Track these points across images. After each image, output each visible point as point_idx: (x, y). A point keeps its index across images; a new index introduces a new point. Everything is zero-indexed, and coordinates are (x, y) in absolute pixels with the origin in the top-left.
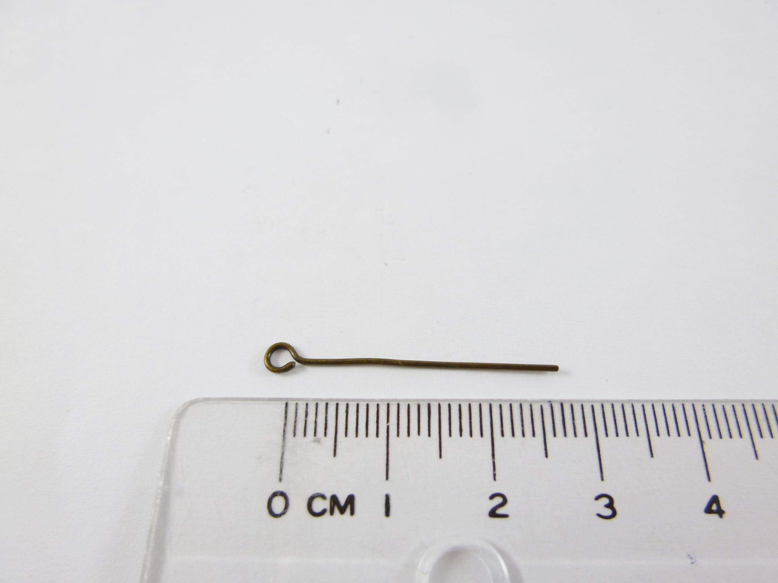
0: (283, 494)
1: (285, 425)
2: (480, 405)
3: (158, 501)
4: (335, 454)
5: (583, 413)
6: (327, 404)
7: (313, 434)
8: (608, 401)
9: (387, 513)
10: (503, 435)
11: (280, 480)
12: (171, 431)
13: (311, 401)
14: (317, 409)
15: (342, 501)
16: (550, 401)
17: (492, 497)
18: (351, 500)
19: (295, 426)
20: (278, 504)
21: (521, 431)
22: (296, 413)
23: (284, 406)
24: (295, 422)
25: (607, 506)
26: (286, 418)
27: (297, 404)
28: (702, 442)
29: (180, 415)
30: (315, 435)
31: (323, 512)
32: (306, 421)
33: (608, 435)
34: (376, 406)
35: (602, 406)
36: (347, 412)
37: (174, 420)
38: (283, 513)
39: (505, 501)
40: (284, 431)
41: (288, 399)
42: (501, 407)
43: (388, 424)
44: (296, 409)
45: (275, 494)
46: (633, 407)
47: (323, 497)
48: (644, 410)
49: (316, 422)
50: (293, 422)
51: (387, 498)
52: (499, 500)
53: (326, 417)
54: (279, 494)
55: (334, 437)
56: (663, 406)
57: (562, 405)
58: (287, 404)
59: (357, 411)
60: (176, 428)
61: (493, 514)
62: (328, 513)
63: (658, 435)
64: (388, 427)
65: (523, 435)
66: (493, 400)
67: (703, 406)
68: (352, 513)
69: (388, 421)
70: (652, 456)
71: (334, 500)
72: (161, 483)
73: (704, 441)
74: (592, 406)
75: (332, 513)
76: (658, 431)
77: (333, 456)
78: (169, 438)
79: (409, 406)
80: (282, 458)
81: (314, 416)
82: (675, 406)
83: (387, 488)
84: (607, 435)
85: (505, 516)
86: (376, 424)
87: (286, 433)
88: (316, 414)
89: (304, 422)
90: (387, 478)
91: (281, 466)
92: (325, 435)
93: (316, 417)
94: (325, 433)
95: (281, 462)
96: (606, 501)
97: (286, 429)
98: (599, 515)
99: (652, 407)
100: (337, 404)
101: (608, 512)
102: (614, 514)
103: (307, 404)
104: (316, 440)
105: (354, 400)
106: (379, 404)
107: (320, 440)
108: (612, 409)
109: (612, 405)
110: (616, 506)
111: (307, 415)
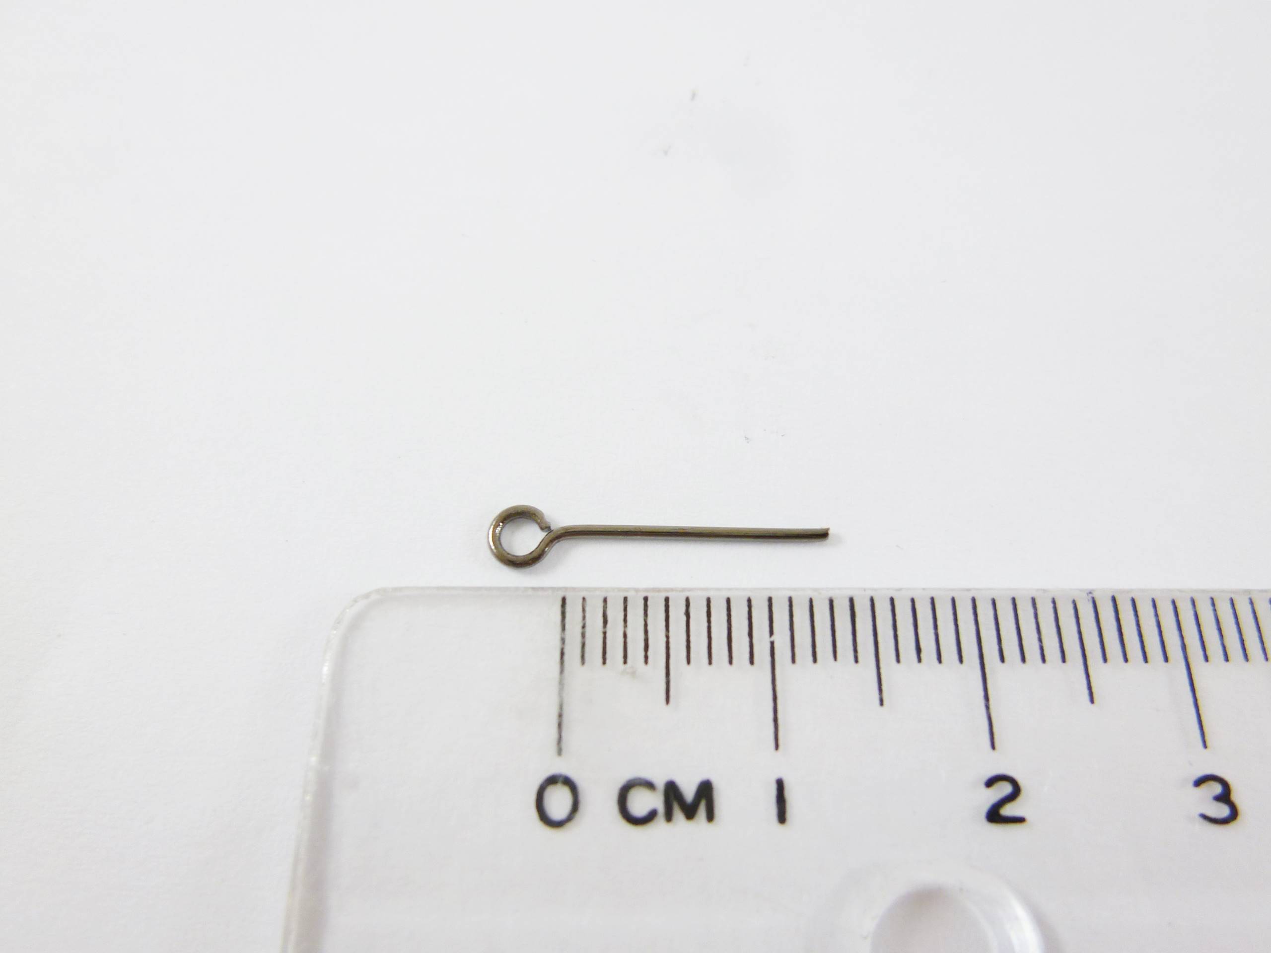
0: (568, 782)
1: (563, 641)
2: (954, 601)
4: (668, 700)
5: (1157, 615)
6: (646, 599)
7: (622, 659)
8: (1204, 593)
9: (782, 817)
10: (1003, 659)
11: (560, 752)
12: (330, 654)
13: (614, 593)
14: (625, 609)
15: (689, 792)
16: (1090, 593)
17: (991, 782)
18: (706, 790)
19: (584, 645)
20: (558, 801)
21: (1038, 651)
22: (584, 618)
23: (560, 603)
24: (583, 635)
25: (1219, 798)
26: (564, 626)
27: (584, 598)
30: (625, 662)
31: (651, 816)
32: (605, 633)
33: (1209, 659)
34: (746, 604)
35: (1194, 603)
36: (688, 614)
38: (570, 818)
39: (1016, 791)
40: (562, 654)
41: (567, 589)
42: (994, 604)
43: (771, 639)
44: (584, 610)
45: (552, 780)
46: (1252, 603)
47: (649, 785)
49: (625, 636)
50: (579, 636)
51: (780, 785)
52: (1003, 789)
53: (646, 626)
54: (561, 779)
55: (664, 665)
57: (1114, 600)
58: (564, 600)
59: (709, 614)
61: (994, 816)
62: (661, 818)
64: (772, 643)
65: (1043, 658)
66: (978, 591)
68: (710, 817)
69: (771, 633)
71: (672, 792)
72: (316, 761)
74: (1174, 603)
75: (669, 817)
77: (664, 701)
79: (811, 601)
81: (622, 623)
83: (778, 766)
84: (1207, 659)
85: (1020, 820)
86: (747, 639)
87: (566, 657)
88: (625, 621)
89: (601, 635)
90: (777, 747)
91: (560, 725)
92: (646, 662)
93: (625, 626)
94: (646, 657)
95: (560, 716)
96: (1218, 789)
97: (566, 651)
98: (1204, 817)
100: (667, 599)
101: (1223, 811)
102: (1234, 814)
103: (605, 600)
104: (628, 670)
105: (699, 591)
106: (751, 598)
107: (635, 672)
108: (1211, 608)
109: (1212, 599)
110: (1235, 798)
111: (605, 622)
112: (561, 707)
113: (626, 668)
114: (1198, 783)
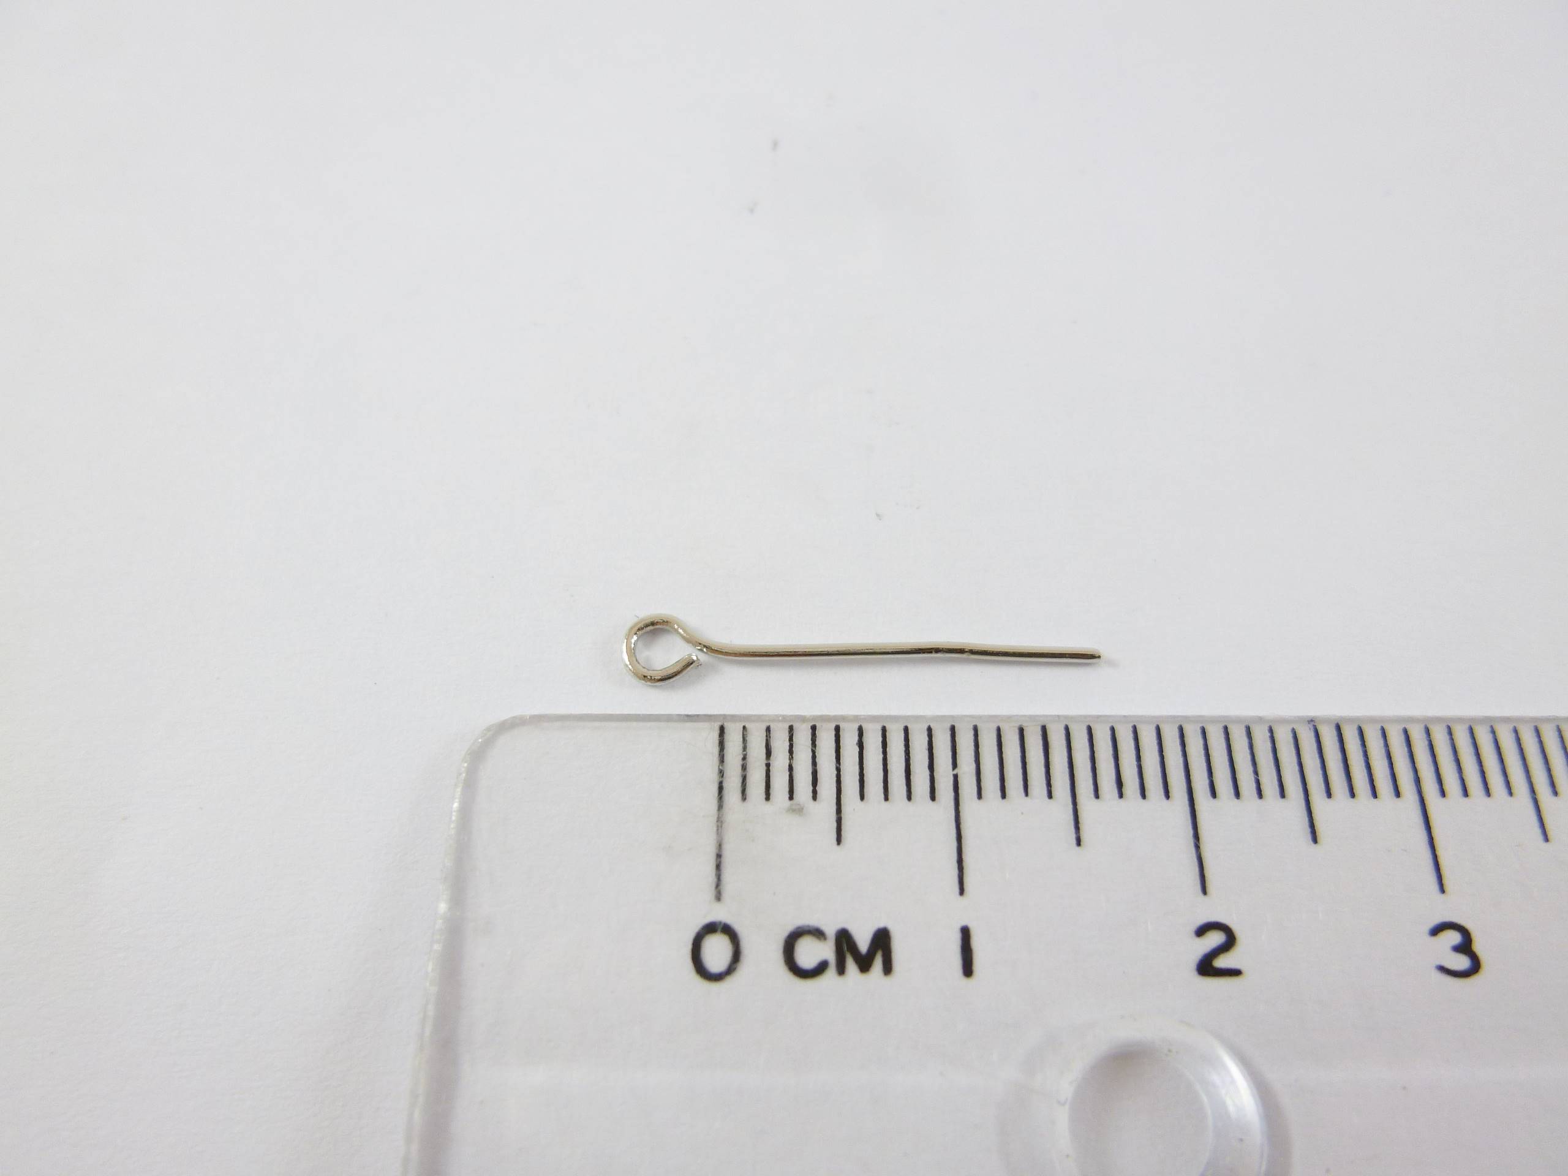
0: (728, 931)
1: (721, 773)
2: (1158, 729)
3: (437, 947)
4: (839, 840)
5: (1386, 745)
6: (814, 728)
7: (787, 796)
8: (1439, 720)
9: (968, 970)
10: (1214, 794)
11: (718, 897)
12: (460, 789)
13: (779, 721)
14: (791, 739)
15: (863, 944)
16: (1311, 721)
17: (1201, 931)
18: (882, 940)
19: (744, 779)
20: (716, 952)
21: (1254, 785)
22: (745, 748)
23: (716, 732)
24: (744, 768)
25: (1459, 949)
26: (722, 759)
27: (744, 727)
29: (477, 755)
30: (791, 798)
31: (821, 969)
32: (768, 765)
33: (1446, 794)
34: (926, 733)
35: (1428, 731)
36: (861, 745)
37: (466, 765)
38: (730, 970)
39: (1230, 941)
40: (721, 788)
41: (725, 717)
42: (1204, 732)
43: (955, 772)
44: (744, 740)
45: (710, 928)
46: (1493, 732)
47: (818, 933)
48: (1519, 740)
49: (791, 768)
50: (741, 768)
51: (966, 934)
52: (1215, 939)
53: (814, 757)
54: (719, 928)
55: (835, 801)
56: (1559, 730)
57: (1338, 728)
58: (722, 730)
59: (885, 744)
60: (470, 784)
61: (1206, 967)
62: (832, 971)
63: (1555, 793)
64: (956, 777)
65: (1260, 794)
66: (1187, 718)
68: (888, 969)
69: (955, 765)
70: (1546, 840)
71: (844, 940)
72: (443, 907)
74: (1406, 732)
75: (841, 970)
76: (1553, 784)
77: (835, 842)
78: (456, 805)
79: (999, 730)
81: (787, 754)
83: (963, 912)
84: (1443, 794)
85: (1235, 973)
86: (927, 773)
87: (725, 792)
88: (791, 752)
89: (764, 768)
90: (962, 891)
91: (718, 867)
92: (815, 798)
93: (791, 757)
94: (814, 792)
95: (719, 856)
96: (1455, 938)
97: (725, 785)
98: (1443, 969)
99: (1534, 734)
100: (837, 729)
101: (1461, 962)
102: (1476, 967)
103: (768, 730)
104: (794, 807)
105: (874, 719)
106: (932, 727)
107: (803, 809)
108: (1448, 737)
109: (1449, 728)
110: (1478, 947)
111: (769, 753)
112: (720, 846)
113: (792, 805)
114: (1436, 931)
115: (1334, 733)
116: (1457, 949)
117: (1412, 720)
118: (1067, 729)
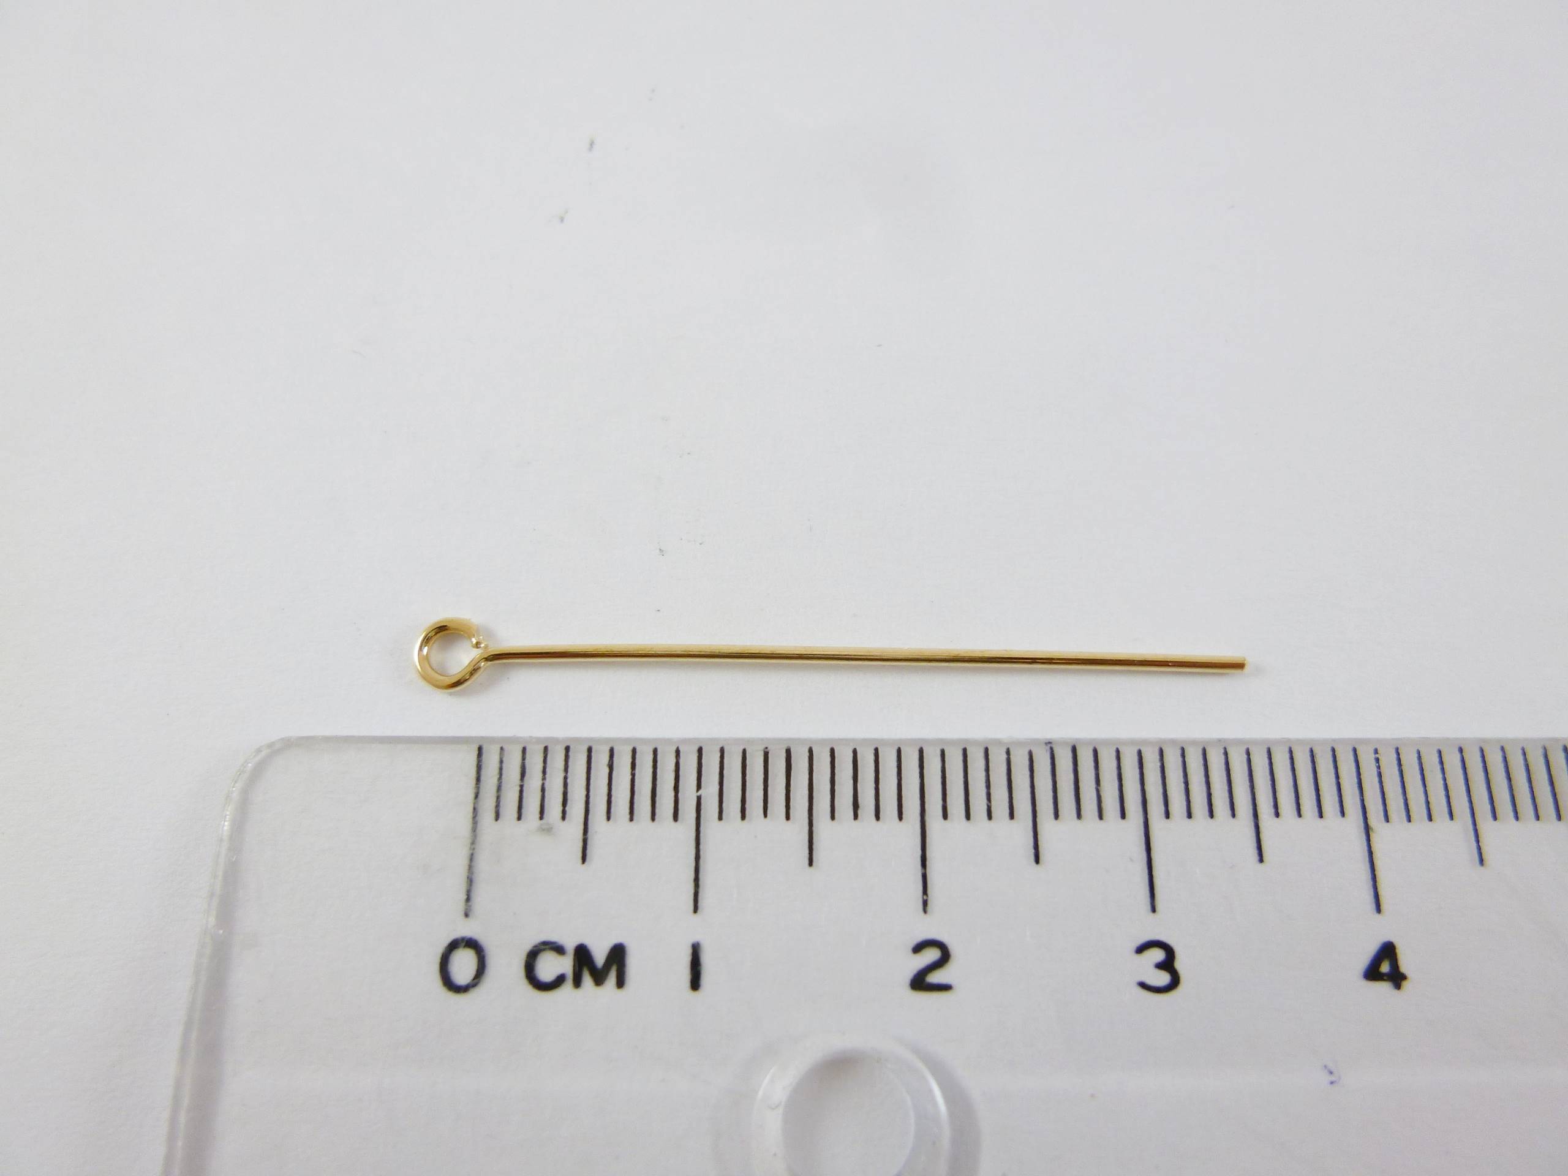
0: (473, 945)
1: (477, 794)
2: (899, 752)
4: (584, 857)
5: (1119, 768)
6: (567, 749)
7: (538, 815)
8: (1173, 742)
9: (695, 984)
10: (945, 815)
11: (467, 913)
12: (229, 808)
13: (534, 743)
14: (545, 760)
15: (600, 958)
16: (1050, 743)
17: (918, 948)
18: (618, 954)
19: (498, 798)
20: (463, 965)
21: (985, 807)
22: (501, 770)
23: (475, 754)
24: (498, 789)
26: (479, 779)
27: (502, 749)
28: (1367, 829)
30: (541, 818)
31: (559, 981)
32: (522, 786)
33: (1171, 816)
34: (674, 756)
36: (611, 766)
37: (237, 785)
38: (475, 983)
39: (945, 957)
40: (475, 809)
41: (482, 738)
42: (943, 754)
43: (699, 794)
44: (501, 762)
45: (458, 944)
46: (1226, 754)
47: (559, 949)
48: (1249, 761)
49: (543, 790)
50: (494, 789)
51: (696, 951)
52: (931, 955)
53: (566, 778)
54: (465, 943)
55: (582, 821)
56: (1291, 752)
57: (1074, 750)
58: (480, 749)
59: (633, 766)
60: (243, 804)
61: (919, 983)
62: (568, 984)
63: (1277, 815)
64: (699, 799)
65: (990, 816)
66: (927, 741)
67: (1376, 751)
68: (621, 983)
69: (699, 787)
70: (1261, 860)
71: (582, 955)
73: (1372, 829)
74: (1140, 754)
75: (577, 982)
76: (1276, 806)
77: (580, 861)
78: (227, 825)
79: (744, 752)
80: (470, 868)
81: (540, 775)
82: (1316, 750)
83: (694, 929)
84: (1167, 815)
85: (945, 988)
86: (672, 794)
87: (479, 811)
88: (544, 772)
89: (518, 788)
90: (696, 909)
91: (469, 885)
92: (564, 818)
93: (544, 779)
94: (564, 813)
95: (470, 874)
96: (1158, 955)
97: (480, 806)
98: (1143, 985)
99: (1266, 756)
100: (590, 750)
101: (1163, 979)
102: (1175, 982)
103: (524, 750)
104: (544, 827)
105: (626, 741)
106: (681, 749)
107: (552, 828)
108: (1180, 759)
109: (1183, 750)
110: (1179, 965)
111: (523, 774)
112: (471, 865)
113: (541, 825)
114: (1141, 949)
115: (1070, 755)
116: (1160, 966)
117: (1146, 742)
118: (811, 751)
